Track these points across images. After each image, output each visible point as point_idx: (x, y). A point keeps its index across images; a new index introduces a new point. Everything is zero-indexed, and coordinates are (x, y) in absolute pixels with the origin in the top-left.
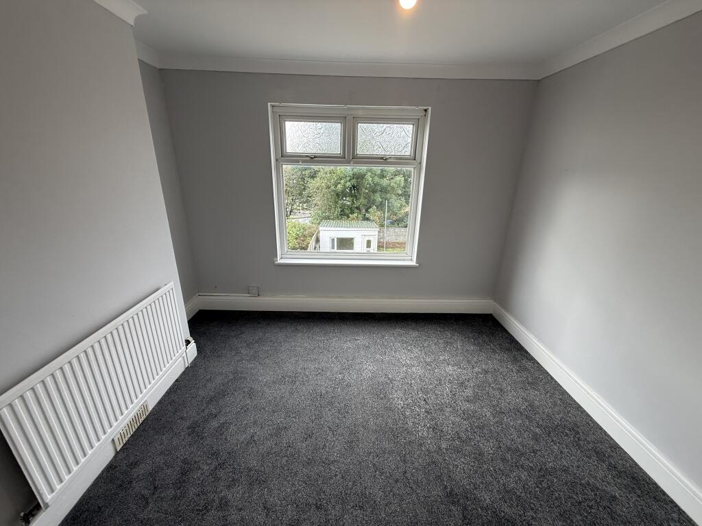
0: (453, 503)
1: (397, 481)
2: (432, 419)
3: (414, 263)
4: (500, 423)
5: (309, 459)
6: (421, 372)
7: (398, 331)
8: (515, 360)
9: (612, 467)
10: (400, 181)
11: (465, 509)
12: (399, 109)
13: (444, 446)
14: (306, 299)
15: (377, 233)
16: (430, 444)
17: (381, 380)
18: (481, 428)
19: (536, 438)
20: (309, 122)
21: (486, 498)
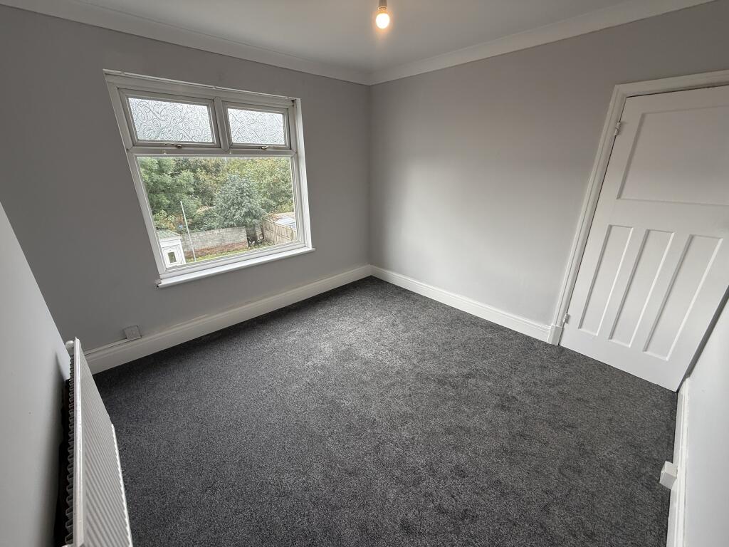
0: (444, 385)
1: (410, 396)
2: (397, 352)
3: (310, 248)
4: (428, 334)
5: (347, 425)
6: (364, 330)
7: (321, 311)
8: (407, 298)
9: (482, 327)
10: (188, 177)
11: (450, 383)
12: (268, 97)
13: (415, 362)
14: (210, 318)
15: (180, 243)
16: (408, 366)
17: (343, 348)
18: (423, 341)
19: (449, 332)
20: (165, 101)
21: (453, 372)
